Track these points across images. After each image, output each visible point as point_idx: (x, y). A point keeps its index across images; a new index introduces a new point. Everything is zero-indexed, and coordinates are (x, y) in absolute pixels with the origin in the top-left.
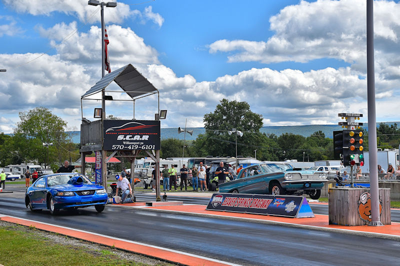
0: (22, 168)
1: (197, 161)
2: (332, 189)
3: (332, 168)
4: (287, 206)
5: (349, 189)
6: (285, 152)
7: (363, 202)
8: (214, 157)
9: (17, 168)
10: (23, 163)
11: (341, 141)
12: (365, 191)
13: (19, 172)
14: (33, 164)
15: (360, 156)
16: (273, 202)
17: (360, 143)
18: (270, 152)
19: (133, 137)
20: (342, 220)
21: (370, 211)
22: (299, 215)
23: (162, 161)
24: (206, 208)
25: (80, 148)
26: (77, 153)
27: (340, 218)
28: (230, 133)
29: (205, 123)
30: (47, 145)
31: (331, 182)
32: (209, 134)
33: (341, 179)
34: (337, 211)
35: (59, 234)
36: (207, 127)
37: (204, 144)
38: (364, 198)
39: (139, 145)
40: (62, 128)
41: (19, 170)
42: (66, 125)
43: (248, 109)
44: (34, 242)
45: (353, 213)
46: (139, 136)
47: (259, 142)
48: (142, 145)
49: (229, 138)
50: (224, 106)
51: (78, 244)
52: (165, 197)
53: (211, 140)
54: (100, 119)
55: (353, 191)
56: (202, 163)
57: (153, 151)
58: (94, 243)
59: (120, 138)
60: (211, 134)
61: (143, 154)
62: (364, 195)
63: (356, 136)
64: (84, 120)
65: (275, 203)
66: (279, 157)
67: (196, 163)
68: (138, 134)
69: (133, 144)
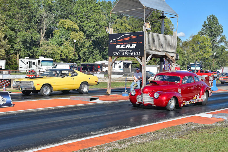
19: (125, 46)
39: (129, 52)
59: (118, 47)
68: (128, 44)
69: (126, 52)
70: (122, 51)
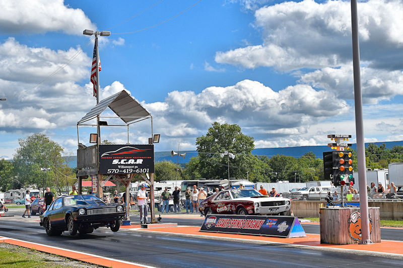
0: (21, 193)
1: (190, 183)
2: (323, 209)
3: (323, 189)
4: (279, 226)
5: (340, 208)
6: (276, 173)
7: (353, 221)
8: (207, 179)
9: (18, 192)
10: (23, 187)
11: (331, 162)
12: (355, 210)
13: (19, 196)
14: (32, 188)
15: (350, 176)
16: (265, 223)
17: (349, 163)
18: (262, 173)
19: (127, 161)
20: (333, 239)
21: (360, 230)
22: (291, 235)
23: (157, 185)
24: (200, 230)
25: (77, 172)
26: (74, 177)
27: (331, 237)
28: (222, 155)
29: (198, 146)
30: (45, 170)
31: (322, 202)
32: (202, 157)
33: (331, 199)
34: (328, 230)
35: (59, 256)
36: (200, 150)
37: (197, 166)
38: (354, 218)
39: (133, 169)
40: (59, 153)
41: (19, 195)
42: (62, 150)
43: (239, 131)
44: (36, 263)
45: (344, 232)
46: (133, 160)
47: (251, 164)
48: (137, 169)
49: (221, 160)
50: (216, 129)
51: (77, 265)
52: (160, 219)
53: (203, 162)
54: (96, 144)
55: (344, 211)
56: (195, 186)
57: (147, 174)
58: (92, 264)
59: (115, 162)
60: (203, 157)
61: (137, 177)
62: (355, 214)
63: (345, 156)
64: (80, 146)
65: (267, 224)
66: (270, 178)
67: (189, 185)
68: (132, 159)
69: (128, 168)
70: (123, 167)
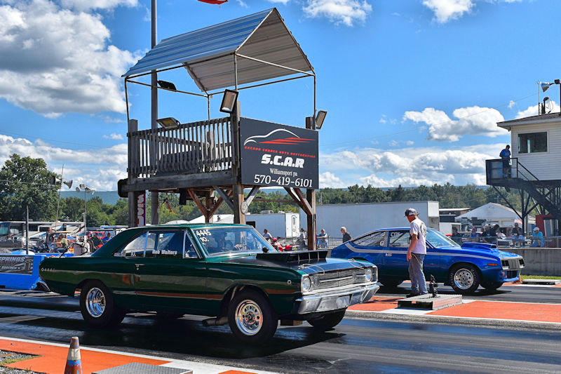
69: (284, 176)
70: (277, 172)
